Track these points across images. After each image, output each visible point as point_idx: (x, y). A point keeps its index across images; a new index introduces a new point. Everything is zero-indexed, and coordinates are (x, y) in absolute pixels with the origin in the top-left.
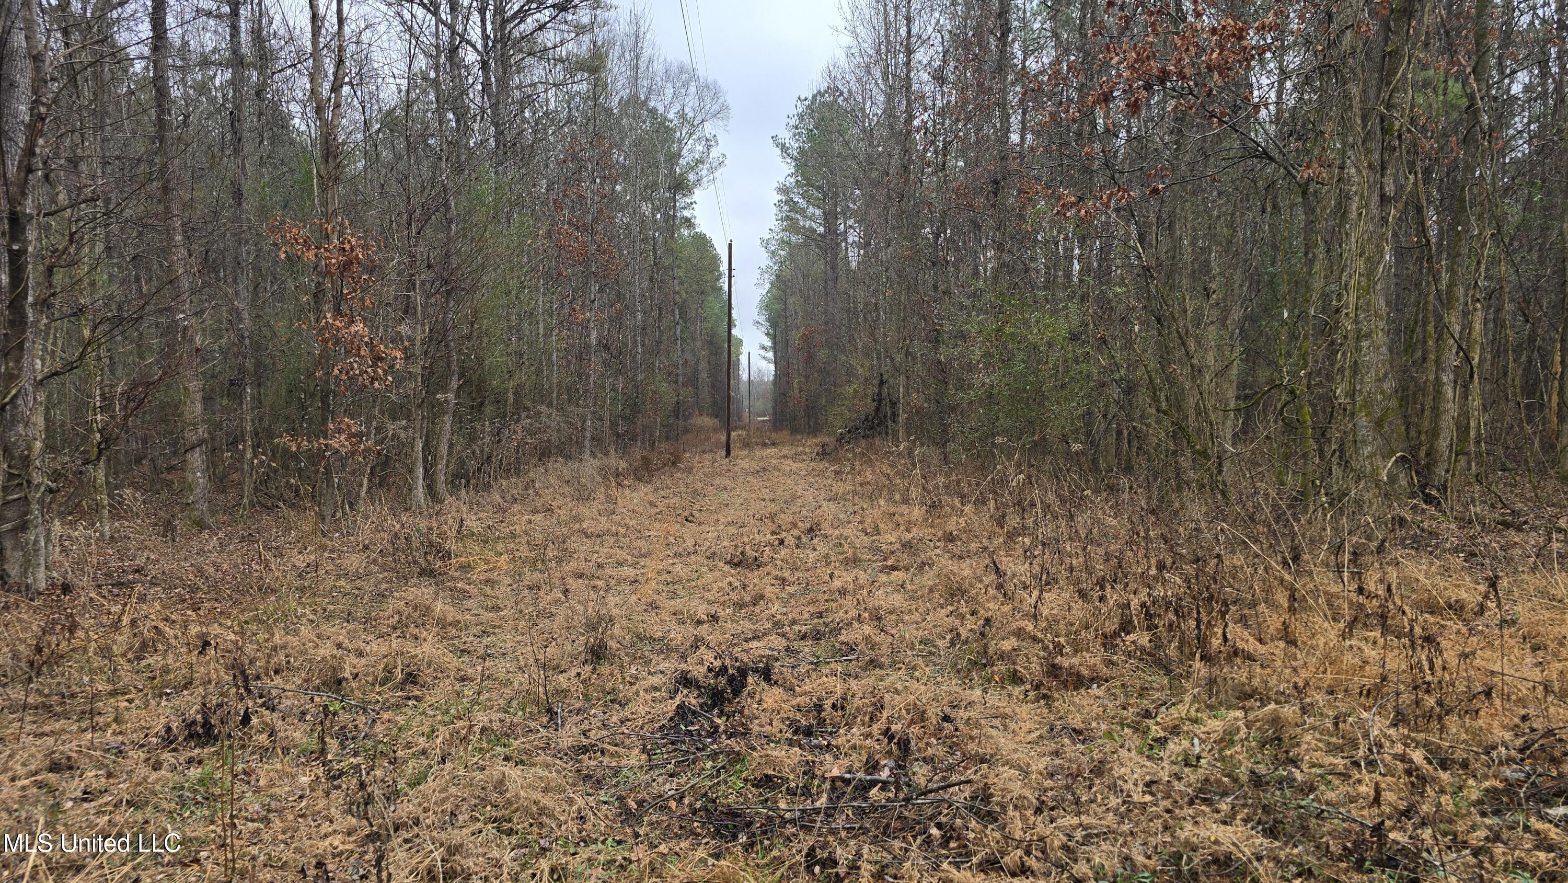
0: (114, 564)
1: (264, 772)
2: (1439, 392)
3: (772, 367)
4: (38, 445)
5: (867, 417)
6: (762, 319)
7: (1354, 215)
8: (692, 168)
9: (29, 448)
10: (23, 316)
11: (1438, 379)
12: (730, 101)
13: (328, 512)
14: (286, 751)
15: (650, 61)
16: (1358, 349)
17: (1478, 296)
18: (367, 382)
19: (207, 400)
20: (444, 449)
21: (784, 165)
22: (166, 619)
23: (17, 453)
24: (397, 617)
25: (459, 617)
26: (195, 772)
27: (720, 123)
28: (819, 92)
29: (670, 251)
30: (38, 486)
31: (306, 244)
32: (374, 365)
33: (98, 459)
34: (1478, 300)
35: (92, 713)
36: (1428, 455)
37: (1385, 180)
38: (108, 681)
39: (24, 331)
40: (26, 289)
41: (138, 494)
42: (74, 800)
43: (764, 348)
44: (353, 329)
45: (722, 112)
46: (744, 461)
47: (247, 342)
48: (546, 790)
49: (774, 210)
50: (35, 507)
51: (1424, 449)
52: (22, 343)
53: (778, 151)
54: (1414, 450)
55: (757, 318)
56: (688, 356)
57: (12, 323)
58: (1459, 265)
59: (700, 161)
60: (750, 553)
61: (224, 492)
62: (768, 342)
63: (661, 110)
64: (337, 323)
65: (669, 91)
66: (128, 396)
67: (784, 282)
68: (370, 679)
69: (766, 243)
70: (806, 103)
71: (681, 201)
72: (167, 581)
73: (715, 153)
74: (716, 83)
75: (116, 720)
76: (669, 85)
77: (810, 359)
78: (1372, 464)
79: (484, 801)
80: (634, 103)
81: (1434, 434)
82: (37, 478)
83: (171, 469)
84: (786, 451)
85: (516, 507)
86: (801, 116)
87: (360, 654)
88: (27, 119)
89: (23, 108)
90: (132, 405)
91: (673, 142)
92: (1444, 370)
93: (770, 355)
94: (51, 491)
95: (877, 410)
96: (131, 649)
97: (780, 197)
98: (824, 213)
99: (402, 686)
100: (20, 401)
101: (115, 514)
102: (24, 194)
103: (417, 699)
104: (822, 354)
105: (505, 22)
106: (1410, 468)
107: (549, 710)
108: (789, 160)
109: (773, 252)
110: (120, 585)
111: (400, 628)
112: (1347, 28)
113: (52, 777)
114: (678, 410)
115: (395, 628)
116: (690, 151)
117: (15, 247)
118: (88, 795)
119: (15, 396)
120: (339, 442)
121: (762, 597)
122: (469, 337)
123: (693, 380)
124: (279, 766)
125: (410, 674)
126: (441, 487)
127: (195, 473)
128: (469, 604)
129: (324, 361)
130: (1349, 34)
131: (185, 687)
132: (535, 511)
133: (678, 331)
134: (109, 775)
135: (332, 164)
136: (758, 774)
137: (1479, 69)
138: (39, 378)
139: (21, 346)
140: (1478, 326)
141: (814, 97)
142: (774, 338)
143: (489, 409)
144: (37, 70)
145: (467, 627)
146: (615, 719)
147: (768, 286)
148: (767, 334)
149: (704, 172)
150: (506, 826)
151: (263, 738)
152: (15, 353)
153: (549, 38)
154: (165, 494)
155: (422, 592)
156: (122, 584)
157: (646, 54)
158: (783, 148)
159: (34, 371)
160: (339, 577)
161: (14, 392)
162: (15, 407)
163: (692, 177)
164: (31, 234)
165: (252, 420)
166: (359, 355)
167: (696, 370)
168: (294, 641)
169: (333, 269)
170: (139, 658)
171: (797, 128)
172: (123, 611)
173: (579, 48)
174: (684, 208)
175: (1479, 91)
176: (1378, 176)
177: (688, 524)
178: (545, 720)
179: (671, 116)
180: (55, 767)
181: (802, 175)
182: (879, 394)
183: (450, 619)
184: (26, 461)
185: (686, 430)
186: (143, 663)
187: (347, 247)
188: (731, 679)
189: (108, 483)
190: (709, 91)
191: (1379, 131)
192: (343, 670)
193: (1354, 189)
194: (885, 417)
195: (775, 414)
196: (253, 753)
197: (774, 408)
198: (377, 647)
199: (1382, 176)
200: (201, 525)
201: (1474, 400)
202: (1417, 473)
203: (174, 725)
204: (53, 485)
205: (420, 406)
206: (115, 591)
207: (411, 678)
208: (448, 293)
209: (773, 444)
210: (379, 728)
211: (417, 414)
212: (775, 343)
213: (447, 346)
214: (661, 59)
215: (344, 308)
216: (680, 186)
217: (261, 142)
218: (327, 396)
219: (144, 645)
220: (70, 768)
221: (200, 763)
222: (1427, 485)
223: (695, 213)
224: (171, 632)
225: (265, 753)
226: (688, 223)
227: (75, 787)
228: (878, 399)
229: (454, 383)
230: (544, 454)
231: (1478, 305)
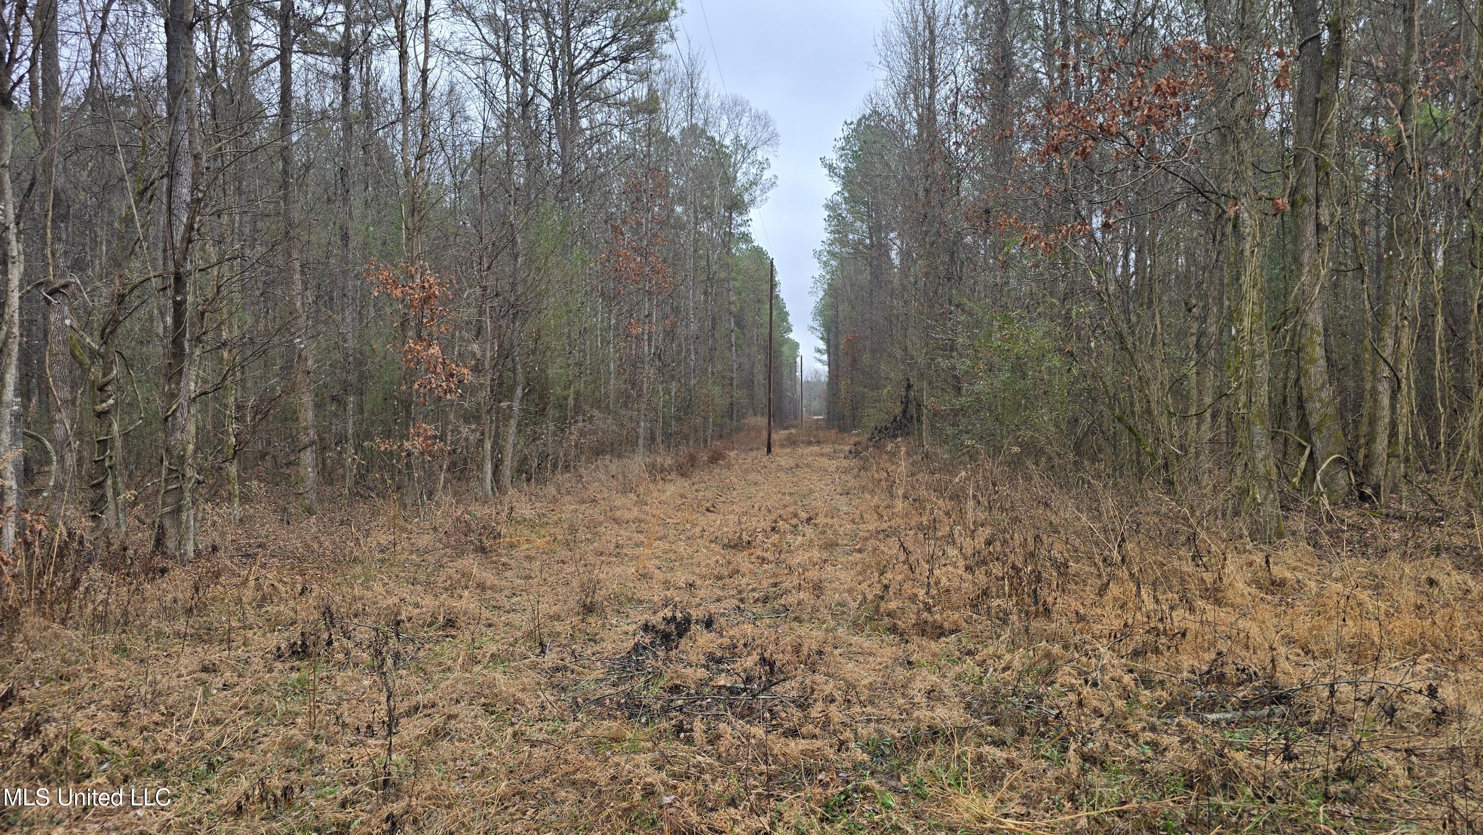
0: (243, 542)
1: (340, 678)
2: (1376, 401)
3: (826, 368)
4: (191, 447)
5: (895, 418)
6: (816, 324)
7: (1247, 253)
8: (747, 190)
9: (184, 450)
10: (182, 349)
11: (1374, 388)
12: (779, 130)
13: (408, 501)
14: (356, 665)
15: (707, 96)
16: (1253, 367)
17: (1405, 314)
18: (442, 394)
19: (319, 406)
20: (509, 449)
21: (834, 185)
22: (281, 581)
23: (175, 453)
24: (449, 582)
25: (496, 582)
26: (295, 675)
27: (770, 149)
28: (864, 116)
29: (726, 266)
30: (190, 478)
31: (395, 284)
32: (447, 380)
33: (233, 458)
34: (1406, 318)
35: (229, 641)
36: (1366, 457)
37: (1320, 211)
38: (239, 620)
39: (183, 361)
40: (185, 329)
41: (262, 485)
42: (218, 689)
43: (819, 351)
44: (431, 351)
45: (772, 139)
46: (783, 458)
47: (351, 359)
48: (523, 690)
49: (824, 224)
50: (187, 494)
51: (1363, 452)
52: (181, 369)
53: (826, 171)
54: (1350, 452)
55: (812, 324)
56: (744, 360)
57: (174, 355)
58: (1391, 286)
59: (753, 183)
60: (745, 537)
61: (331, 484)
62: (822, 345)
63: (717, 139)
64: (418, 347)
65: (724, 123)
66: (256, 410)
67: (835, 290)
68: (421, 622)
69: (818, 255)
70: (852, 126)
71: (737, 219)
72: (283, 555)
73: (767, 175)
74: (766, 112)
75: (244, 644)
76: (725, 117)
77: (854, 362)
78: (1265, 466)
79: (480, 695)
80: (694, 133)
81: (1371, 439)
82: (189, 472)
83: (289, 464)
84: (828, 449)
85: (567, 498)
86: (847, 139)
87: (417, 605)
88: (189, 199)
89: (185, 190)
90: (259, 416)
91: (729, 166)
92: (1379, 381)
93: (825, 357)
94: (199, 482)
95: (904, 412)
96: (254, 600)
97: (827, 213)
98: (870, 228)
99: (444, 627)
100: (178, 414)
101: (245, 499)
102: (185, 259)
103: (453, 637)
104: (866, 358)
105: (573, 74)
106: (1347, 469)
107: (541, 644)
108: (836, 179)
109: (825, 263)
110: (247, 556)
111: (451, 589)
112: (1239, 95)
113: (204, 676)
114: (730, 411)
115: (447, 590)
116: (745, 174)
117: (178, 299)
118: (226, 687)
119: (175, 410)
120: (413, 445)
121: (738, 571)
122: (534, 352)
123: (749, 384)
124: (350, 673)
125: (450, 620)
126: (506, 478)
127: (306, 468)
128: (509, 574)
129: (409, 376)
130: (1240, 100)
131: (291, 625)
132: (583, 502)
133: (733, 339)
134: (239, 676)
135: (417, 218)
136: (670, 684)
137: (1405, 111)
138: (193, 396)
139: (180, 372)
140: (1405, 342)
141: (860, 121)
142: (828, 342)
143: (551, 412)
144: (197, 165)
145: (501, 590)
146: (589, 652)
147: (821, 294)
148: (822, 339)
149: (758, 192)
150: (490, 709)
151: (340, 656)
152: (176, 377)
153: (610, 85)
154: (283, 487)
155: (471, 563)
156: (249, 555)
157: (702, 93)
158: (831, 168)
159: (189, 391)
160: (411, 553)
161: (174, 407)
162: (175, 419)
163: (746, 198)
164: (189, 288)
165: (354, 423)
166: (434, 372)
167: (752, 373)
168: (369, 594)
169: (415, 303)
170: (260, 606)
171: (843, 149)
172: (249, 573)
173: (641, 91)
174: (741, 225)
175: (1406, 131)
176: (1314, 208)
177: (709, 514)
178: (538, 651)
179: (727, 142)
180: (205, 669)
181: (849, 192)
182: (907, 397)
183: (488, 583)
184: (182, 459)
185: (739, 429)
186: (264, 610)
187: (426, 285)
188: (678, 625)
189: (239, 476)
190: (762, 120)
191: (1313, 168)
192: (400, 614)
193: (1247, 231)
194: (912, 417)
195: (828, 413)
196: (334, 666)
197: (828, 408)
198: (428, 602)
199: (1318, 207)
200: (310, 511)
201: (1402, 408)
202: (1355, 473)
203: (283, 646)
204: (201, 478)
205: (488, 412)
206: (244, 560)
207: (450, 623)
208: (515, 315)
209: (818, 442)
210: (421, 654)
211: (486, 419)
212: (828, 346)
213: (513, 360)
214: (716, 95)
215: (424, 334)
216: (737, 205)
217: (367, 187)
218: (410, 406)
219: (264, 598)
220: (215, 671)
221: (298, 670)
222: (1363, 483)
223: (751, 230)
224: (283, 589)
225: (341, 666)
226: (746, 238)
227: (218, 682)
228: (906, 402)
229: (519, 392)
230: (598, 452)
231: (1406, 323)
